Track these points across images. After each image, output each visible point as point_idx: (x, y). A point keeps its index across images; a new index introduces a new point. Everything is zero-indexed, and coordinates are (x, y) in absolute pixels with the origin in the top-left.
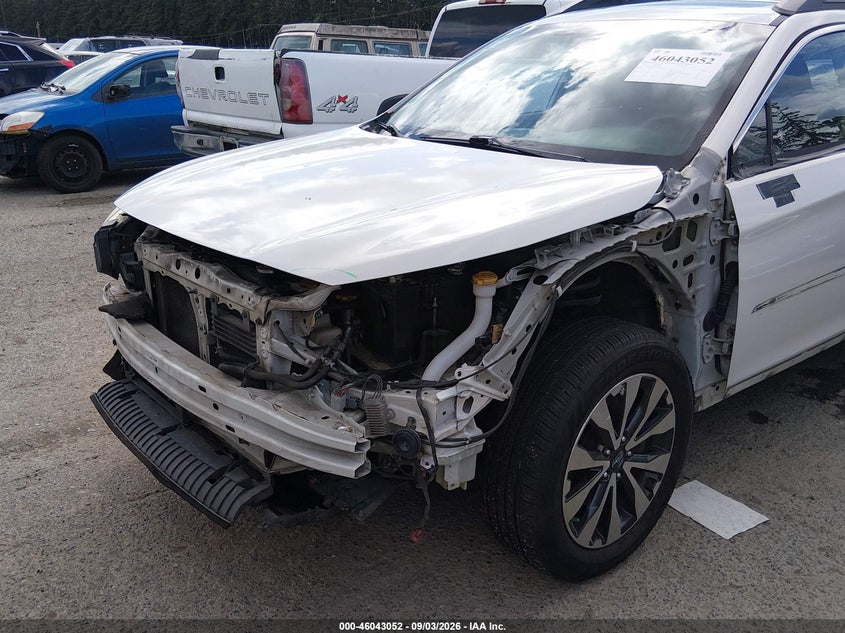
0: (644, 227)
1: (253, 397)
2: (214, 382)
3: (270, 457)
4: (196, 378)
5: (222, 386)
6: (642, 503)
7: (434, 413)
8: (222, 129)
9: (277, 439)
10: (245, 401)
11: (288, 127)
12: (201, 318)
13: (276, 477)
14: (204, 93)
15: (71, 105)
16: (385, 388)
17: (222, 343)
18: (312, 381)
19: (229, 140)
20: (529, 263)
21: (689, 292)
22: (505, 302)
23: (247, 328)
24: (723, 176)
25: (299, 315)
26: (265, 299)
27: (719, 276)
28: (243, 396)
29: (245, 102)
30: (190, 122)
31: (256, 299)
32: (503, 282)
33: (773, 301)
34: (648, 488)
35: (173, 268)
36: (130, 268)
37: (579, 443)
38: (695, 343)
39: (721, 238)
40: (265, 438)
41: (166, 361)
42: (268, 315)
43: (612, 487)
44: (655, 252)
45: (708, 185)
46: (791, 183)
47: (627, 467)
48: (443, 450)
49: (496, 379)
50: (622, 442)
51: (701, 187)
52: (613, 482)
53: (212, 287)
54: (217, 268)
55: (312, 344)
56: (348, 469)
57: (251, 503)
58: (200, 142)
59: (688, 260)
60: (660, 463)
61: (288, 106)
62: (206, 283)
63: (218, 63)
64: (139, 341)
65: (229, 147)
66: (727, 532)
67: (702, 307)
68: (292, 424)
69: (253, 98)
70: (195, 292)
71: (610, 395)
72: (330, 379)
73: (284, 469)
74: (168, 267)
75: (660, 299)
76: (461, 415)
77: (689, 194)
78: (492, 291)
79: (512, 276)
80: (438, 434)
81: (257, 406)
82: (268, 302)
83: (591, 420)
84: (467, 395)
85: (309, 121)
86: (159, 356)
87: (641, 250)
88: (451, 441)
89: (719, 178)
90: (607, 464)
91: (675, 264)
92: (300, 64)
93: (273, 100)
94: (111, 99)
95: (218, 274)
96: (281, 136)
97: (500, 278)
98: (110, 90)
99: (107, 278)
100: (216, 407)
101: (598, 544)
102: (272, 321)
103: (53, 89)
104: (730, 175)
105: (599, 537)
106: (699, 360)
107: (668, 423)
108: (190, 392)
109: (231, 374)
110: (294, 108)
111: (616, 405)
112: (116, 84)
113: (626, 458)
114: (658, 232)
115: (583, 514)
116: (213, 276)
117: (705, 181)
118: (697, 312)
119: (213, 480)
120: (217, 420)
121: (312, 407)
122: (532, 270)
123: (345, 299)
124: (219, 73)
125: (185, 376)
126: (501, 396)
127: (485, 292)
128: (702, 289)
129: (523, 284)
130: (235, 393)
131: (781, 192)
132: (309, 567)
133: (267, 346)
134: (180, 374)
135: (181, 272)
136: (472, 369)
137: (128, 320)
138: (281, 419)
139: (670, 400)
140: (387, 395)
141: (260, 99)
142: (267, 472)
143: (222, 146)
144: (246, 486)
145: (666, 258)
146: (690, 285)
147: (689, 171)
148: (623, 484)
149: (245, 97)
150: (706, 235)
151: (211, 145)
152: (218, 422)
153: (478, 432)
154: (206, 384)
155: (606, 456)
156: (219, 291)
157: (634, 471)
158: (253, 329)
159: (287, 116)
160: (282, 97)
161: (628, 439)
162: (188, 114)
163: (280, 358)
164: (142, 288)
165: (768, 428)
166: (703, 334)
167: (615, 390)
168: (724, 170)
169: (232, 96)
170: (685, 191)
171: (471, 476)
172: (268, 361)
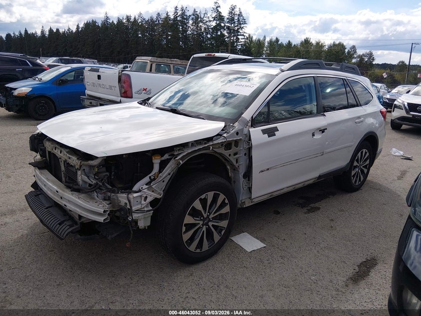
0: (215, 142)
1: (72, 194)
2: (61, 189)
3: (80, 217)
4: (55, 188)
5: (63, 191)
6: (217, 237)
7: (132, 201)
8: (99, 99)
9: (80, 209)
10: (69, 196)
11: (123, 99)
12: (63, 168)
13: (82, 223)
14: (94, 84)
15: (44, 85)
16: (118, 193)
17: (69, 177)
18: (93, 189)
19: (102, 103)
20: (172, 153)
21: (237, 165)
22: (163, 165)
23: (75, 171)
24: (249, 126)
25: (91, 167)
26: (80, 161)
27: (248, 160)
28: (69, 194)
29: (107, 89)
30: (88, 95)
31: (77, 161)
32: (163, 158)
33: (268, 169)
34: (220, 232)
35: (54, 150)
36: (41, 150)
37: (188, 214)
38: (240, 183)
39: (247, 147)
40: (76, 209)
41: (47, 182)
42: (81, 166)
43: (204, 231)
44: (221, 151)
45: (243, 129)
46: (276, 129)
47: (210, 224)
48: (136, 214)
49: (156, 190)
50: (208, 215)
51: (240, 130)
52: (204, 228)
53: (65, 157)
54: (67, 150)
55: (97, 177)
56: (101, 219)
57: (72, 232)
58: (91, 103)
59: (235, 154)
60: (224, 224)
61: (123, 91)
62: (63, 155)
63: (99, 74)
64: (40, 175)
65: (101, 105)
66: (249, 249)
67: (242, 170)
68: (84, 204)
69: (111, 87)
70: (61, 158)
71: (201, 198)
72: (101, 189)
73: (85, 221)
74: (53, 149)
75: (228, 167)
76: (143, 202)
77: (234, 132)
78: (159, 161)
79: (166, 156)
80: (134, 208)
81: (73, 198)
82: (81, 162)
83: (193, 206)
84: (145, 195)
85: (132, 97)
86: (45, 180)
87: (214, 150)
88: (139, 211)
89: (248, 127)
90: (201, 223)
91: (230, 155)
92: (129, 76)
93: (117, 89)
94: (60, 84)
95: (67, 152)
96: (120, 102)
97: (162, 157)
98: (59, 81)
99: (34, 153)
100: (61, 198)
101: (198, 251)
102: (82, 169)
103: (37, 79)
104: (252, 126)
105: (199, 248)
106: (242, 189)
107: (227, 209)
108: (54, 193)
109: (68, 187)
110: (125, 92)
111: (204, 202)
112: (62, 78)
113: (210, 221)
114: (222, 144)
115: (192, 239)
116: (65, 153)
117: (241, 128)
118: (240, 172)
119: (60, 224)
120: (62, 202)
121: (93, 198)
122: (173, 155)
123: (112, 162)
124: (99, 77)
125: (52, 187)
126: (159, 197)
127: (156, 161)
128: (242, 164)
129: (170, 159)
130: (67, 193)
131: (271, 133)
132: (97, 258)
133: (81, 177)
134: (51, 187)
135: (56, 151)
136: (147, 187)
137: (38, 168)
138: (80, 202)
139: (227, 201)
140: (118, 195)
141: (113, 88)
142: (79, 222)
143: (99, 104)
144: (71, 226)
145: (226, 153)
146: (237, 162)
147: (236, 124)
148: (208, 230)
149: (108, 87)
150: (242, 146)
151: (95, 104)
152: (62, 203)
153: (151, 208)
154: (58, 190)
155: (201, 219)
156: (67, 158)
157: (213, 225)
158: (77, 172)
159: (123, 95)
160: (121, 87)
161: (210, 214)
162: (87, 92)
163: (85, 182)
164: (46, 157)
165: (279, 216)
166: (243, 180)
167: (203, 197)
168: (250, 124)
169: (103, 86)
170: (233, 131)
171: (149, 224)
172: (81, 183)
